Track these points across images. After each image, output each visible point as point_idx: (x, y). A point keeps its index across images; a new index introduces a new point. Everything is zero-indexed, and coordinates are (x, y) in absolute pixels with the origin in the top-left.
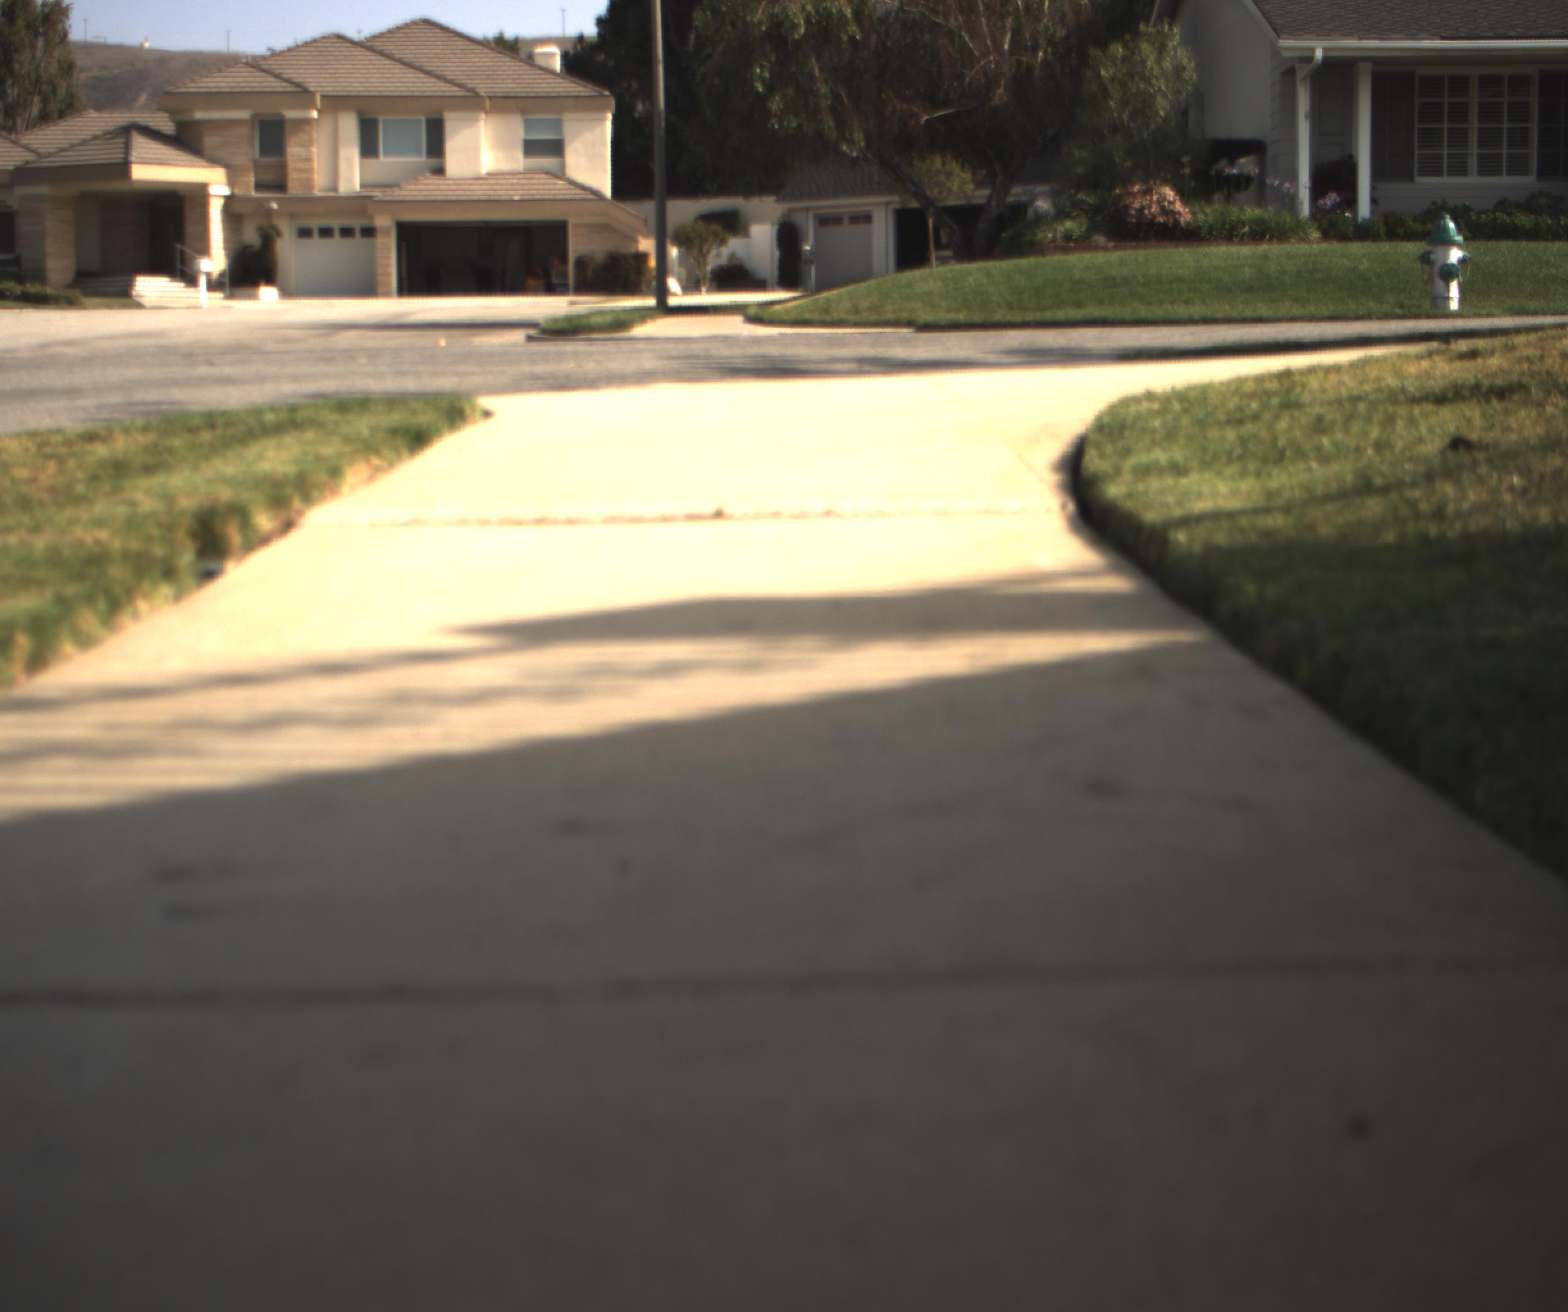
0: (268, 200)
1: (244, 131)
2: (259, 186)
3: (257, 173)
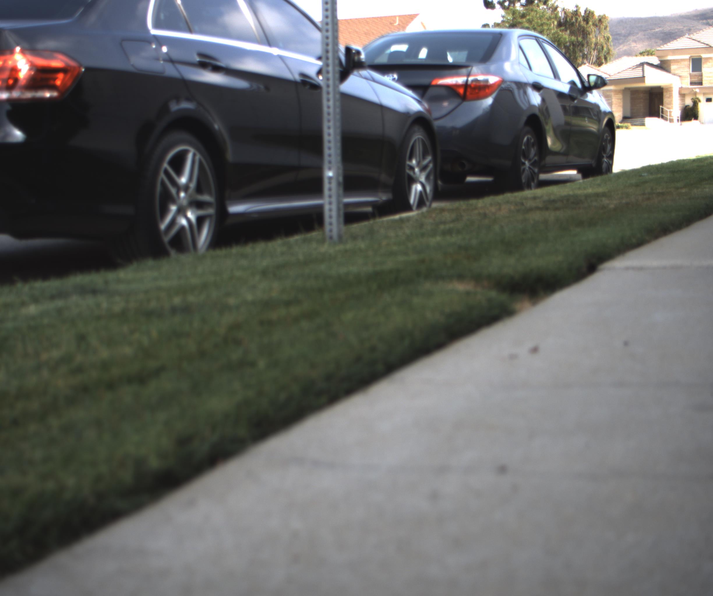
0: (695, 88)
1: (687, 63)
2: (692, 83)
3: (691, 78)
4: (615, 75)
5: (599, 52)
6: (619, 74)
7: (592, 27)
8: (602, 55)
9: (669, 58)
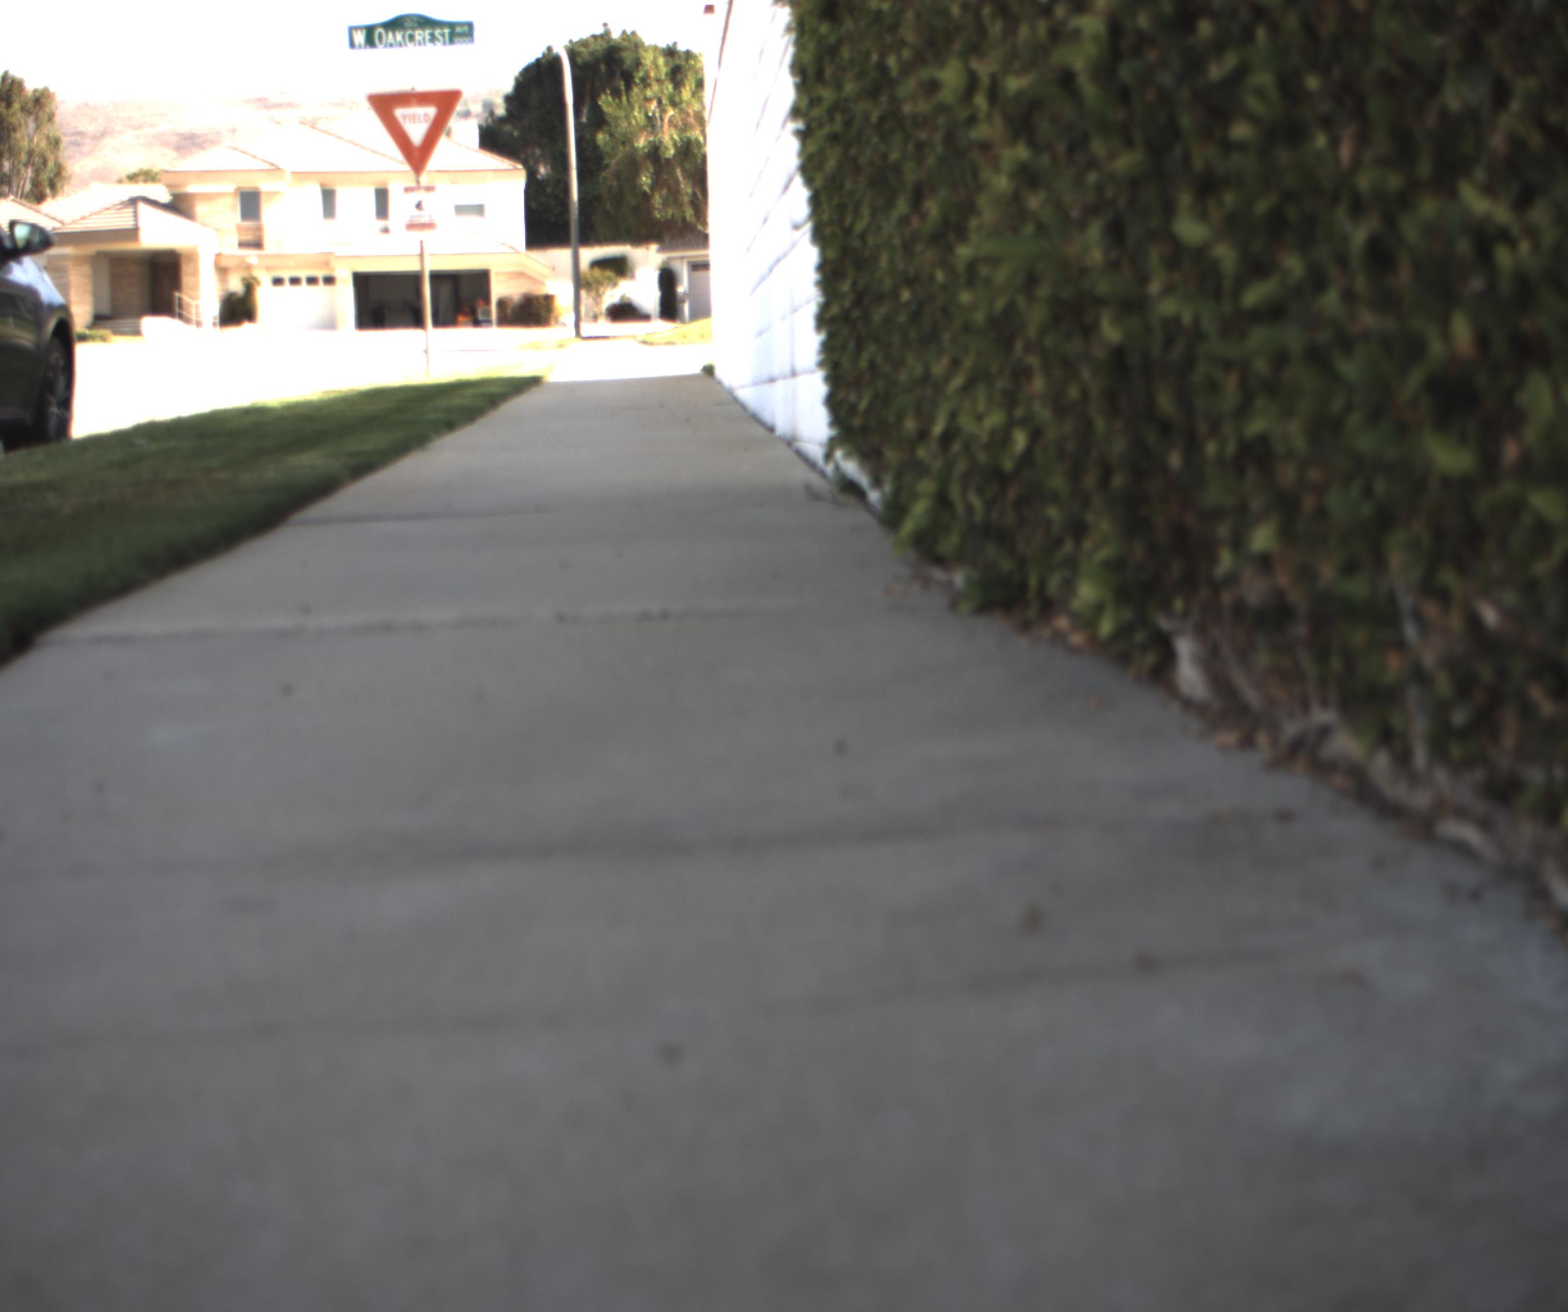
0: (248, 256)
1: (229, 201)
2: (242, 245)
3: (239, 234)
4: (73, 222)
5: (37, 172)
6: (83, 221)
7: (19, 115)
8: (45, 176)
9: (191, 188)
